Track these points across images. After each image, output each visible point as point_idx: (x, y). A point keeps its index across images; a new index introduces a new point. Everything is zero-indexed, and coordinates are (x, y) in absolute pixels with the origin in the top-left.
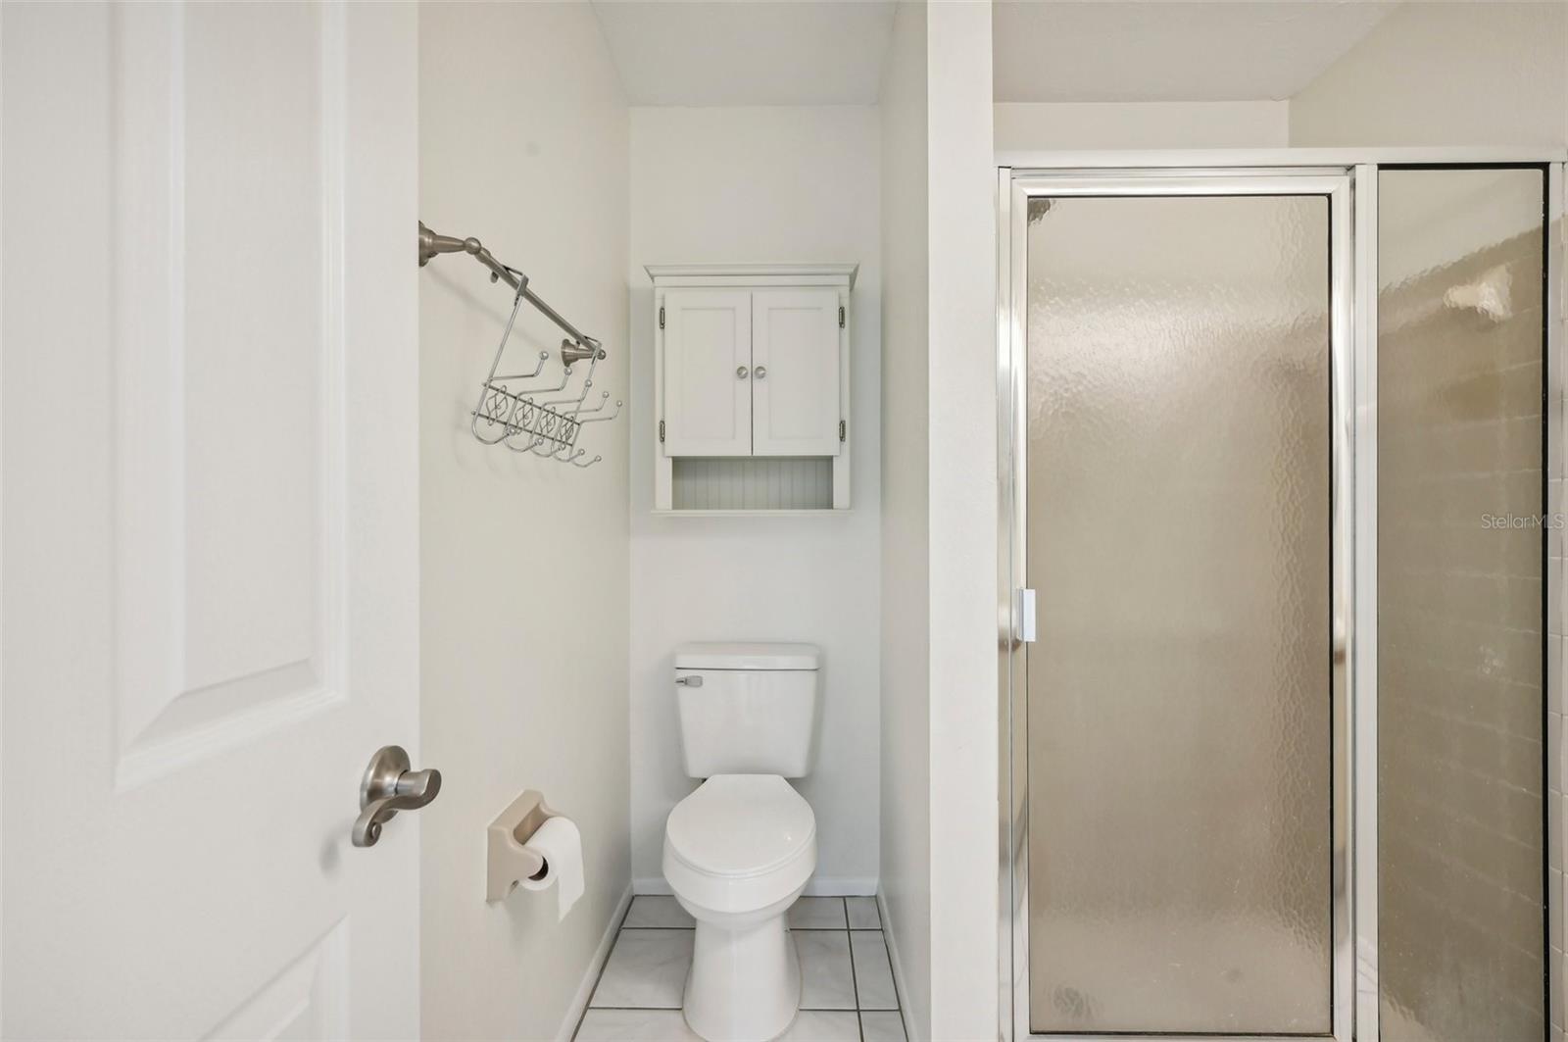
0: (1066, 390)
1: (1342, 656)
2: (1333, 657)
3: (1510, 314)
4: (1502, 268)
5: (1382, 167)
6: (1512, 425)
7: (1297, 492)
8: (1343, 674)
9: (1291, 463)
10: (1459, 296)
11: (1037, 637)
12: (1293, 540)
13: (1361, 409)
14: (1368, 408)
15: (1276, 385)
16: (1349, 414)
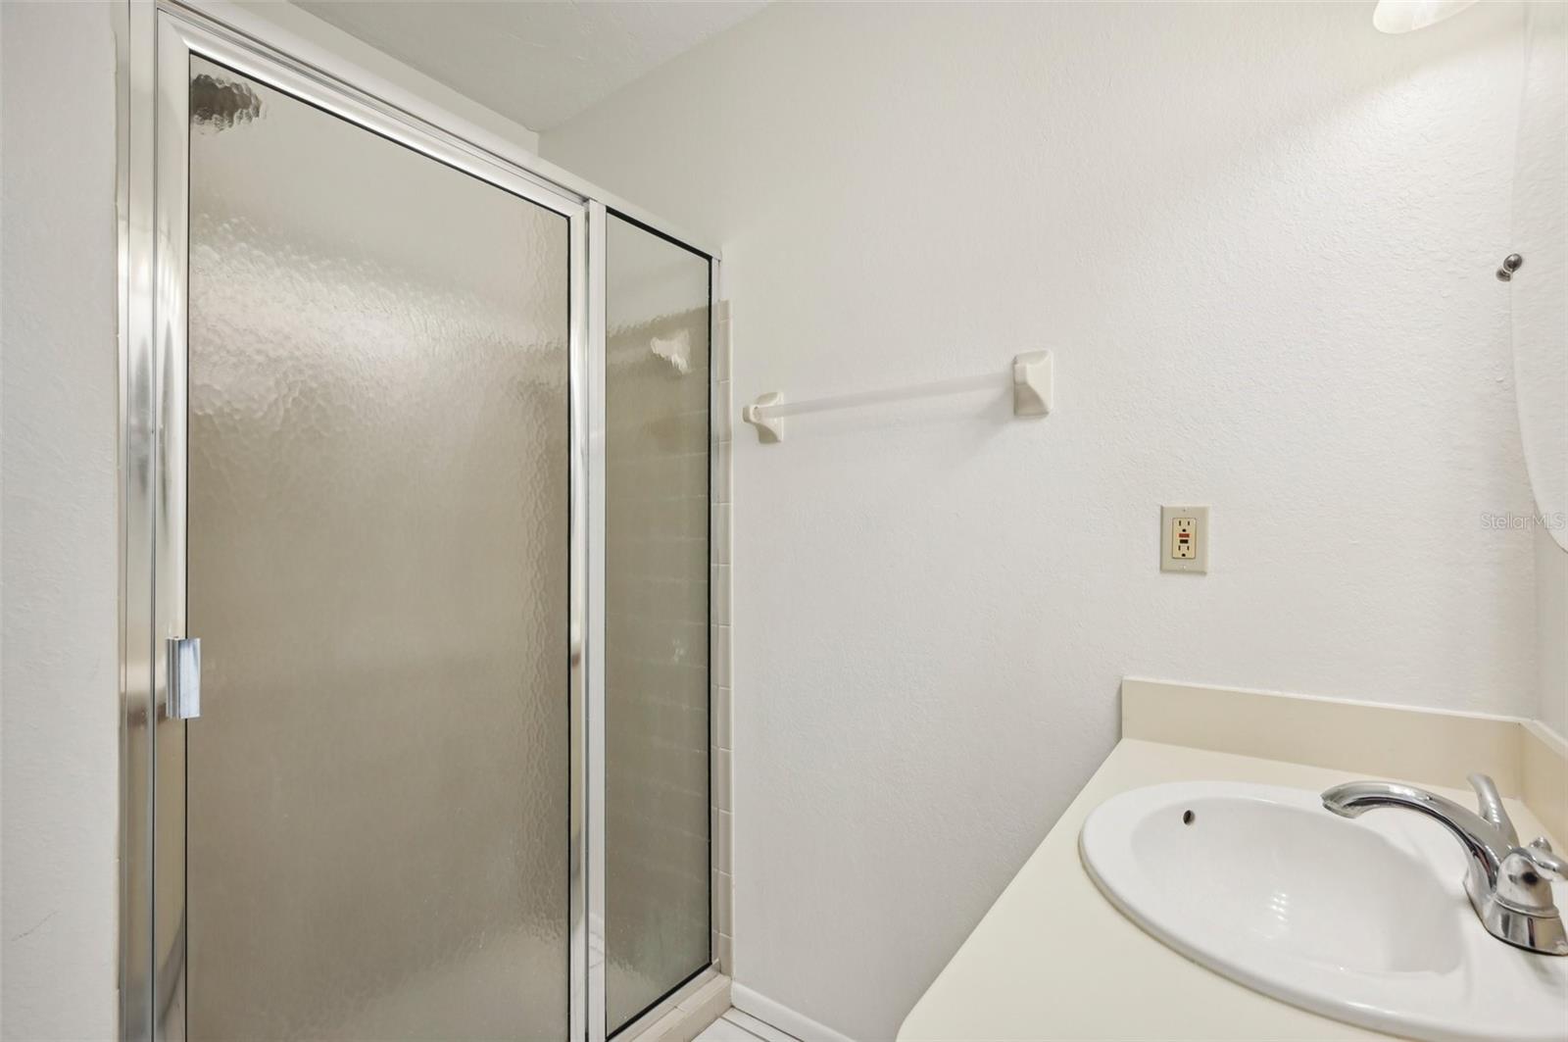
0: (259, 352)
1: (578, 658)
2: (571, 661)
3: (690, 371)
4: (686, 332)
5: (609, 210)
6: (689, 457)
7: (540, 507)
8: (579, 673)
9: (536, 475)
10: (659, 347)
11: (201, 714)
12: (537, 556)
13: (593, 435)
14: (598, 435)
15: (522, 394)
16: (583, 440)
